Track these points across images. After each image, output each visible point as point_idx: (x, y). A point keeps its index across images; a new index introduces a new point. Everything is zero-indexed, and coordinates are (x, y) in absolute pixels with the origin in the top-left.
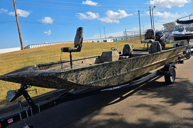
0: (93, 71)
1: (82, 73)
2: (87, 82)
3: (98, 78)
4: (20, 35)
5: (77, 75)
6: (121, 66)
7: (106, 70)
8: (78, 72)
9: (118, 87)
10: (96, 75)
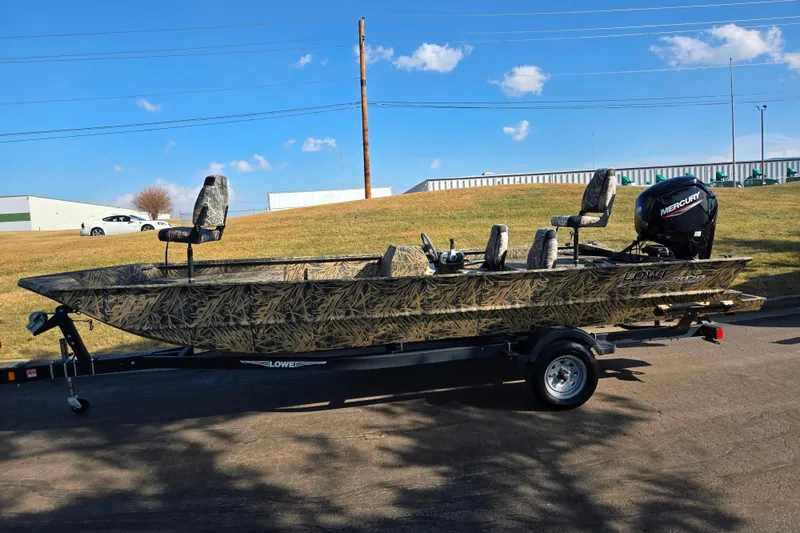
0: (152, 301)
1: (116, 300)
2: (134, 324)
3: (170, 321)
4: (365, 150)
5: (104, 302)
6: (255, 301)
7: (196, 304)
8: (106, 296)
9: (291, 364)
10: (160, 312)
